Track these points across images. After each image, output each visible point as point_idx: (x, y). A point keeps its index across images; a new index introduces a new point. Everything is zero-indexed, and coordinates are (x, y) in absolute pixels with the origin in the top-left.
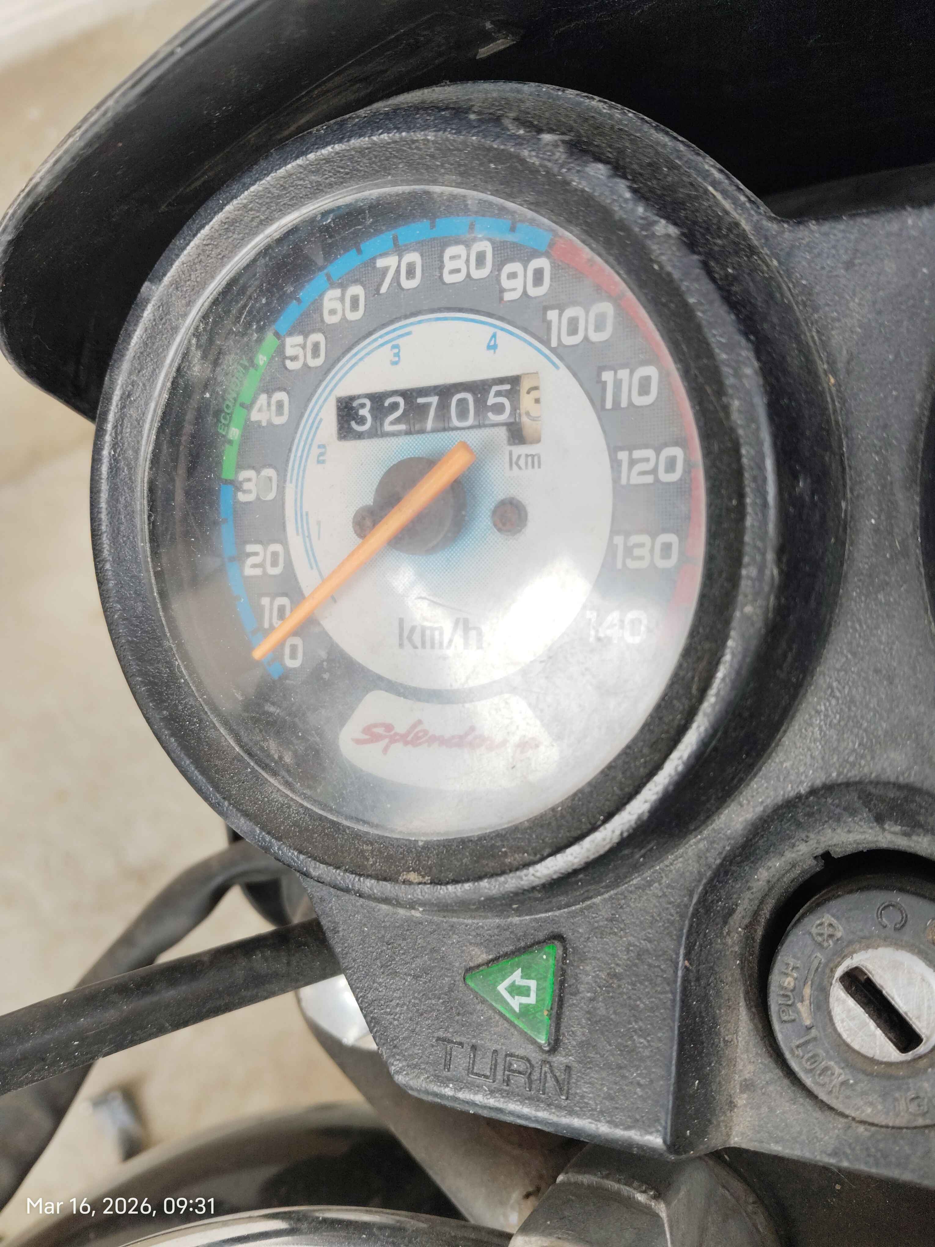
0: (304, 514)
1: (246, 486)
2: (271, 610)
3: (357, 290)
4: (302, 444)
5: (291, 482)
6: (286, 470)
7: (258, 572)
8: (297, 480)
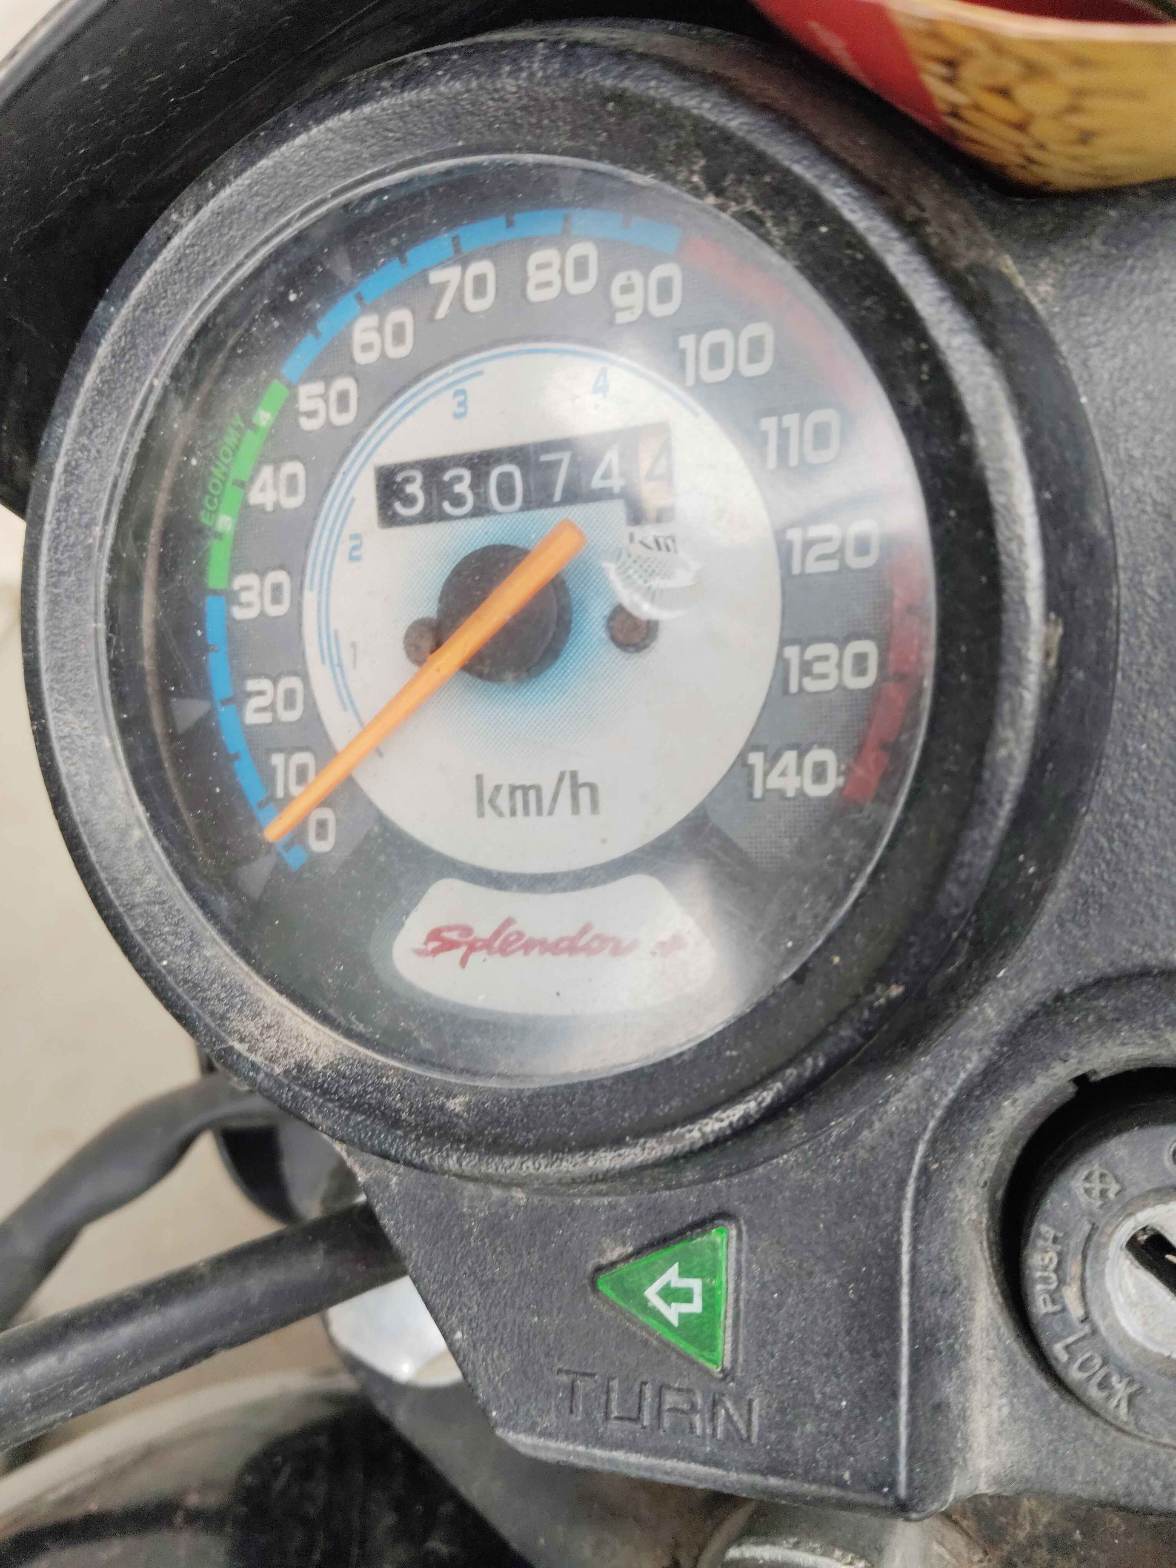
0: (332, 634)
1: (245, 597)
2: (286, 771)
3: (402, 316)
4: (326, 533)
5: (311, 589)
6: (303, 573)
7: (265, 718)
8: (321, 584)
